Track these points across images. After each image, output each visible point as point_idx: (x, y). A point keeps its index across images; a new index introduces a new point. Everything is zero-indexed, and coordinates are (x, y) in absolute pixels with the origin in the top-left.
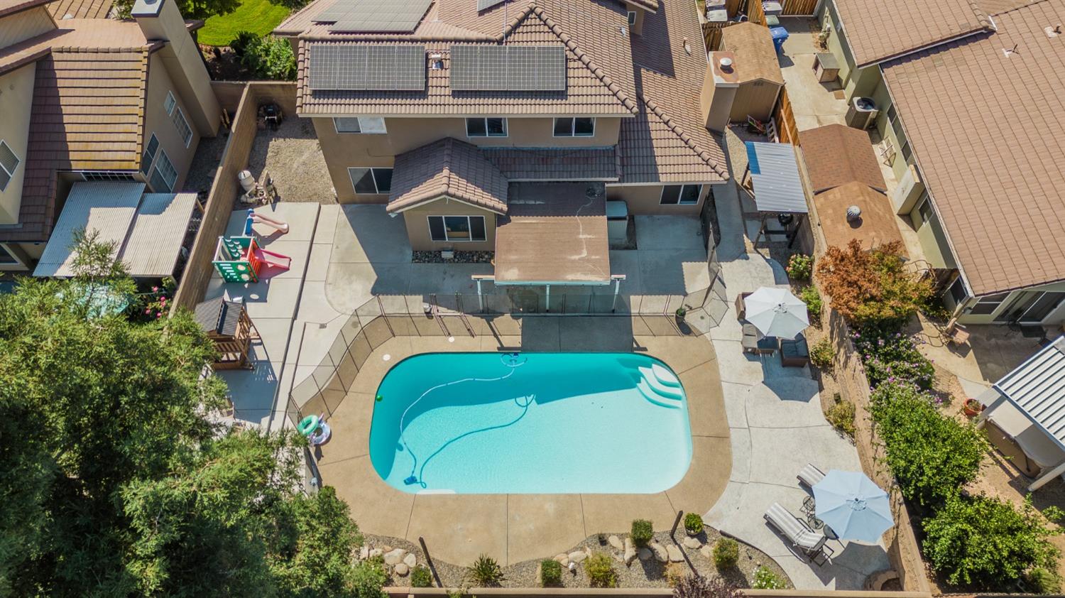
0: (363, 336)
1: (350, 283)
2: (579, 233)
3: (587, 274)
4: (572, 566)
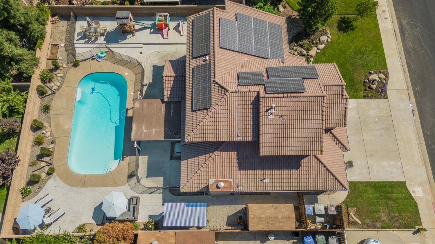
0: (136, 65)
1: (159, 59)
2: (155, 129)
3: (135, 131)
4: (44, 132)
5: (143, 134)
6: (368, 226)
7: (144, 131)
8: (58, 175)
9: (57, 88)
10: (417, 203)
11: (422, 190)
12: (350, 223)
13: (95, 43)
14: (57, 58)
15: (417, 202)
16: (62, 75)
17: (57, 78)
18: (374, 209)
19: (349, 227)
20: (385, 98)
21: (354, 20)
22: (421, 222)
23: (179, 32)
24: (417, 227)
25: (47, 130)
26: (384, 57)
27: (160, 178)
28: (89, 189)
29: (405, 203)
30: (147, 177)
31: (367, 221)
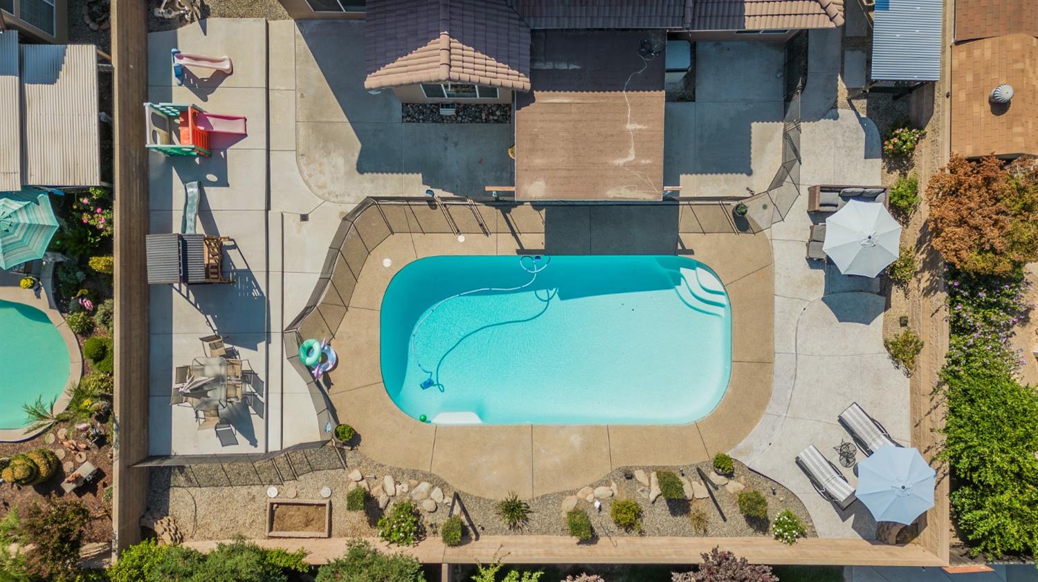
0: (355, 233)
1: (328, 153)
2: (625, 122)
3: (630, 189)
4: (597, 504)
5: (643, 161)
7: (631, 158)
8: (732, 444)
9: (438, 490)
16: (388, 481)
17: (403, 494)
23: (220, 76)
27: (753, 130)
28: (777, 346)
30: (750, 173)
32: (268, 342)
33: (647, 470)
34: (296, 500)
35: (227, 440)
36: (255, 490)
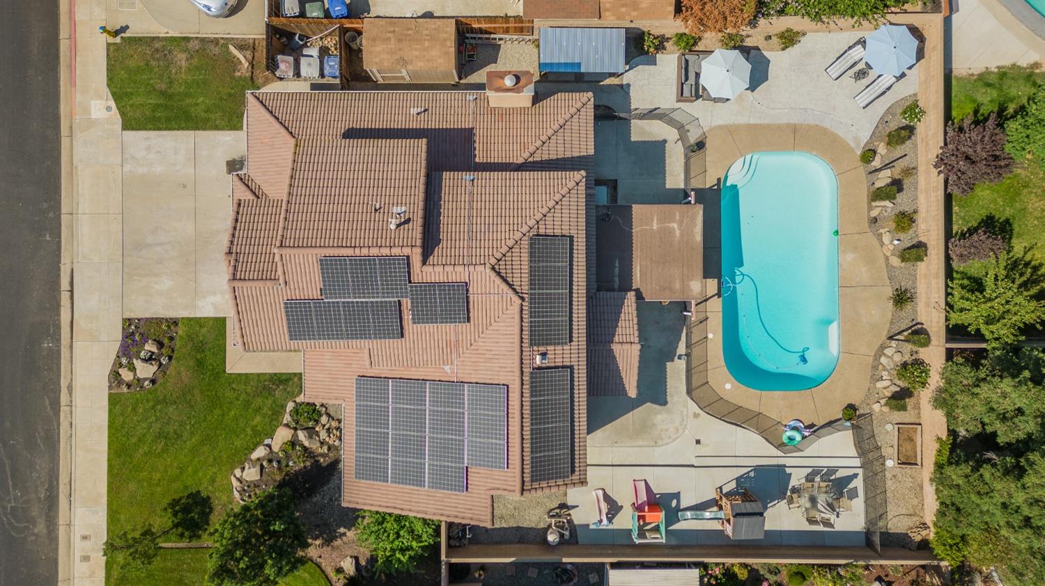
0: (708, 408)
1: (655, 425)
2: (652, 230)
3: (695, 225)
4: (896, 242)
5: (677, 218)
6: (216, 42)
7: (675, 225)
8: (852, 150)
9: (886, 351)
10: (108, 85)
11: (90, 114)
12: (251, 48)
13: (811, 469)
14: (896, 426)
15: (106, 90)
16: (880, 385)
17: (890, 374)
18: (197, 73)
19: (254, 39)
20: (129, 320)
21: (168, 532)
22: (108, 50)
23: (607, 498)
24: (118, 40)
25: (891, 247)
26: (110, 427)
27: (636, 140)
28: (784, 121)
29: (132, 85)
30: (665, 141)
31: (216, 50)
32: (785, 466)
33: (870, 208)
34: (896, 447)
35: (853, 494)
36: (888, 475)
